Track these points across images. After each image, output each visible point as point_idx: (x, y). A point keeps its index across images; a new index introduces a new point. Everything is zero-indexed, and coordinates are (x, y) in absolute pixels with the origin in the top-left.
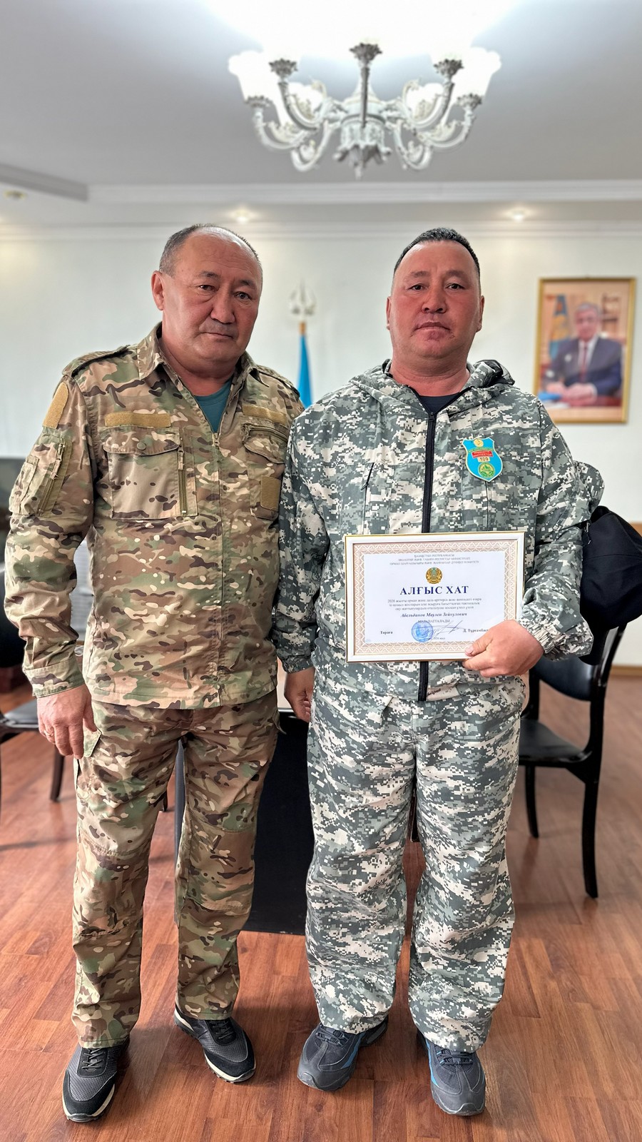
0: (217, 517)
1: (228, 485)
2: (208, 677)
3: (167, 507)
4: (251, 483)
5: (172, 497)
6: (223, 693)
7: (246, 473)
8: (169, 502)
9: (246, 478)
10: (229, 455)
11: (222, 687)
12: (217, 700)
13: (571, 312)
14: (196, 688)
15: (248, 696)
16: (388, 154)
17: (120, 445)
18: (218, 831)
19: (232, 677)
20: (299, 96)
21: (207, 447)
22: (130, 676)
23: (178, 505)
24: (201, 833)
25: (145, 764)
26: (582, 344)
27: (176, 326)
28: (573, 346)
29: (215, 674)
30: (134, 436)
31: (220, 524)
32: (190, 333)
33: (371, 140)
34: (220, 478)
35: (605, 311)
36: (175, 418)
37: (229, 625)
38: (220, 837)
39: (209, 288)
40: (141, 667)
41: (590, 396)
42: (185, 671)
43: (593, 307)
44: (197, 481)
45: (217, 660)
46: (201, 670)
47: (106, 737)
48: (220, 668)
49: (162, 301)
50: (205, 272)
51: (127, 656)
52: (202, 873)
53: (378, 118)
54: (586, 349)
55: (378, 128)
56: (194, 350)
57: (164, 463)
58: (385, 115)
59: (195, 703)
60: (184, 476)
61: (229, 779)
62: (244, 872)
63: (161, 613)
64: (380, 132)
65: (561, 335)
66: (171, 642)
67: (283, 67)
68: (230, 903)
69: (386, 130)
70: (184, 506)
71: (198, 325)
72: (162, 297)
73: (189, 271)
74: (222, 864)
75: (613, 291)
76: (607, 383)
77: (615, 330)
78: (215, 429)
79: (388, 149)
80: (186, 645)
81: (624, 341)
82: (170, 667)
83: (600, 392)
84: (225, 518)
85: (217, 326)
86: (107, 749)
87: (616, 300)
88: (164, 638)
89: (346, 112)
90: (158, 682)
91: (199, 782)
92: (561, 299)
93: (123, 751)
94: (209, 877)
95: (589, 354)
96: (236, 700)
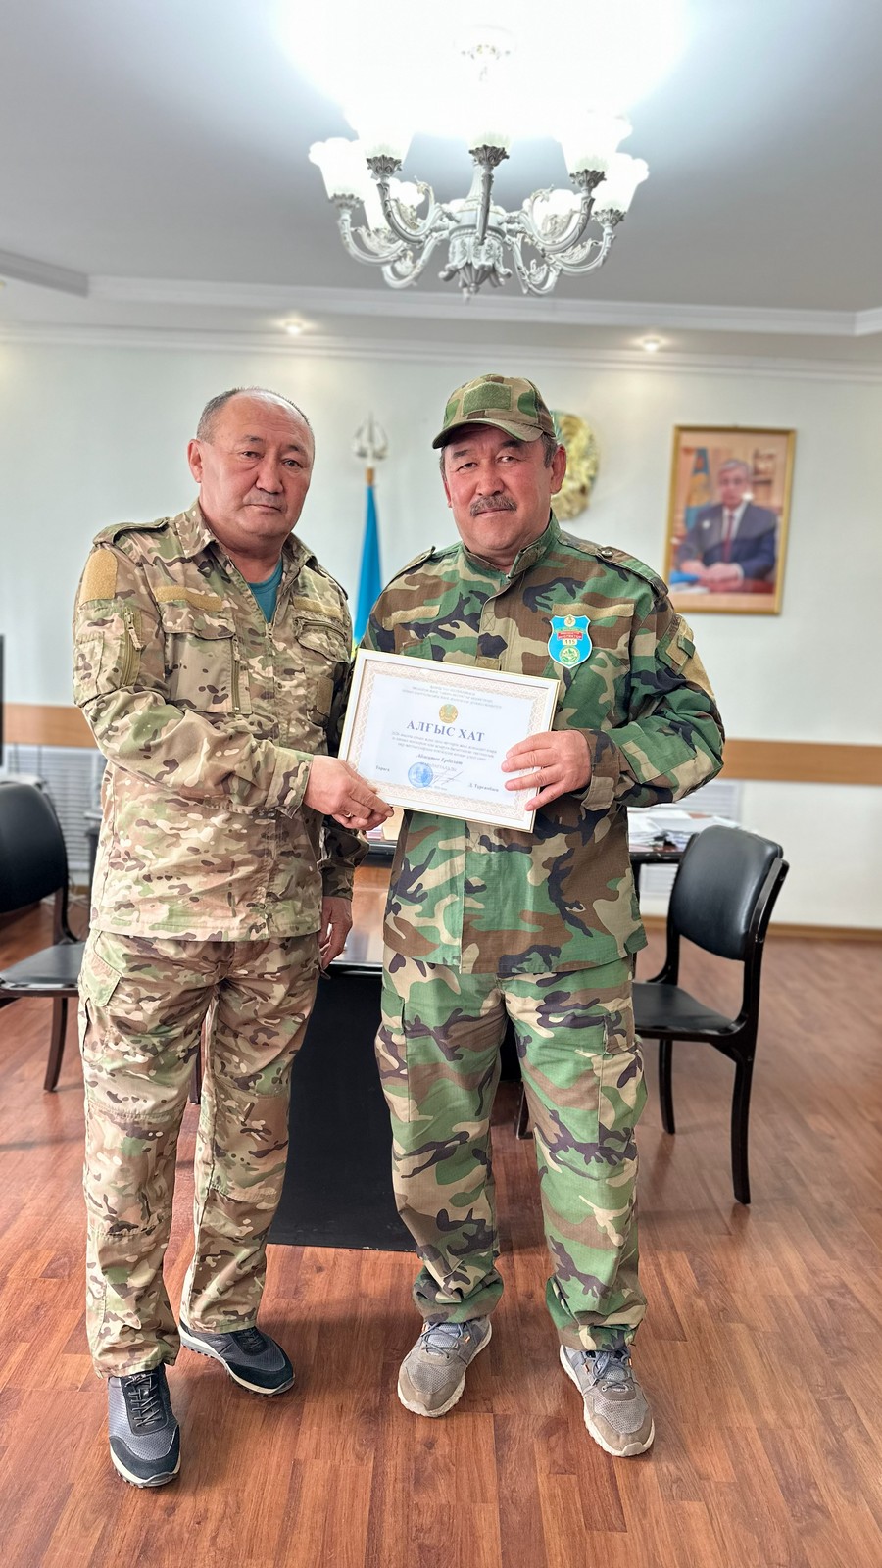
0: (273, 717)
1: (283, 683)
2: (254, 905)
3: (217, 700)
4: (308, 683)
5: (223, 689)
6: (271, 923)
7: (303, 671)
8: (220, 694)
9: (303, 677)
10: (285, 649)
11: (270, 916)
12: (265, 931)
13: (714, 470)
14: (243, 916)
15: (297, 929)
16: (508, 275)
17: (175, 623)
18: (249, 1098)
19: (280, 905)
20: (401, 201)
21: (259, 640)
22: (160, 901)
23: (230, 699)
24: (230, 1103)
25: (175, 1011)
26: (726, 512)
27: (216, 498)
28: (715, 512)
29: (262, 901)
30: (189, 613)
31: (276, 726)
32: (233, 504)
33: (487, 259)
34: (275, 674)
35: (757, 472)
36: (227, 604)
37: (282, 843)
38: (252, 1104)
39: (253, 455)
40: (176, 891)
41: (735, 578)
42: (230, 895)
43: (740, 464)
44: (250, 676)
45: (266, 884)
46: (248, 896)
47: (128, 980)
48: (269, 894)
49: (201, 473)
50: (248, 436)
51: (159, 878)
52: (230, 1155)
53: (497, 231)
54: (731, 518)
55: (496, 244)
56: (237, 524)
57: (220, 648)
58: (505, 227)
59: (241, 934)
60: (238, 668)
61: (269, 1038)
62: (279, 1147)
63: (206, 826)
64: (498, 248)
65: (701, 501)
66: (216, 861)
67: (383, 166)
68: (262, 1191)
69: (504, 244)
70: (237, 702)
71: (242, 496)
72: (201, 468)
73: (230, 437)
74: (255, 1139)
75: (767, 445)
76: (757, 563)
77: (769, 495)
78: (269, 619)
79: (508, 270)
80: (233, 866)
81: (781, 509)
82: (212, 891)
83: (746, 575)
84: (282, 719)
85: (264, 499)
86: (129, 995)
87: (771, 457)
88: (208, 857)
89: (457, 222)
90: (196, 910)
91: (230, 1041)
92: (702, 453)
93: (149, 994)
94: (237, 1160)
95: (735, 525)
96: (285, 932)
